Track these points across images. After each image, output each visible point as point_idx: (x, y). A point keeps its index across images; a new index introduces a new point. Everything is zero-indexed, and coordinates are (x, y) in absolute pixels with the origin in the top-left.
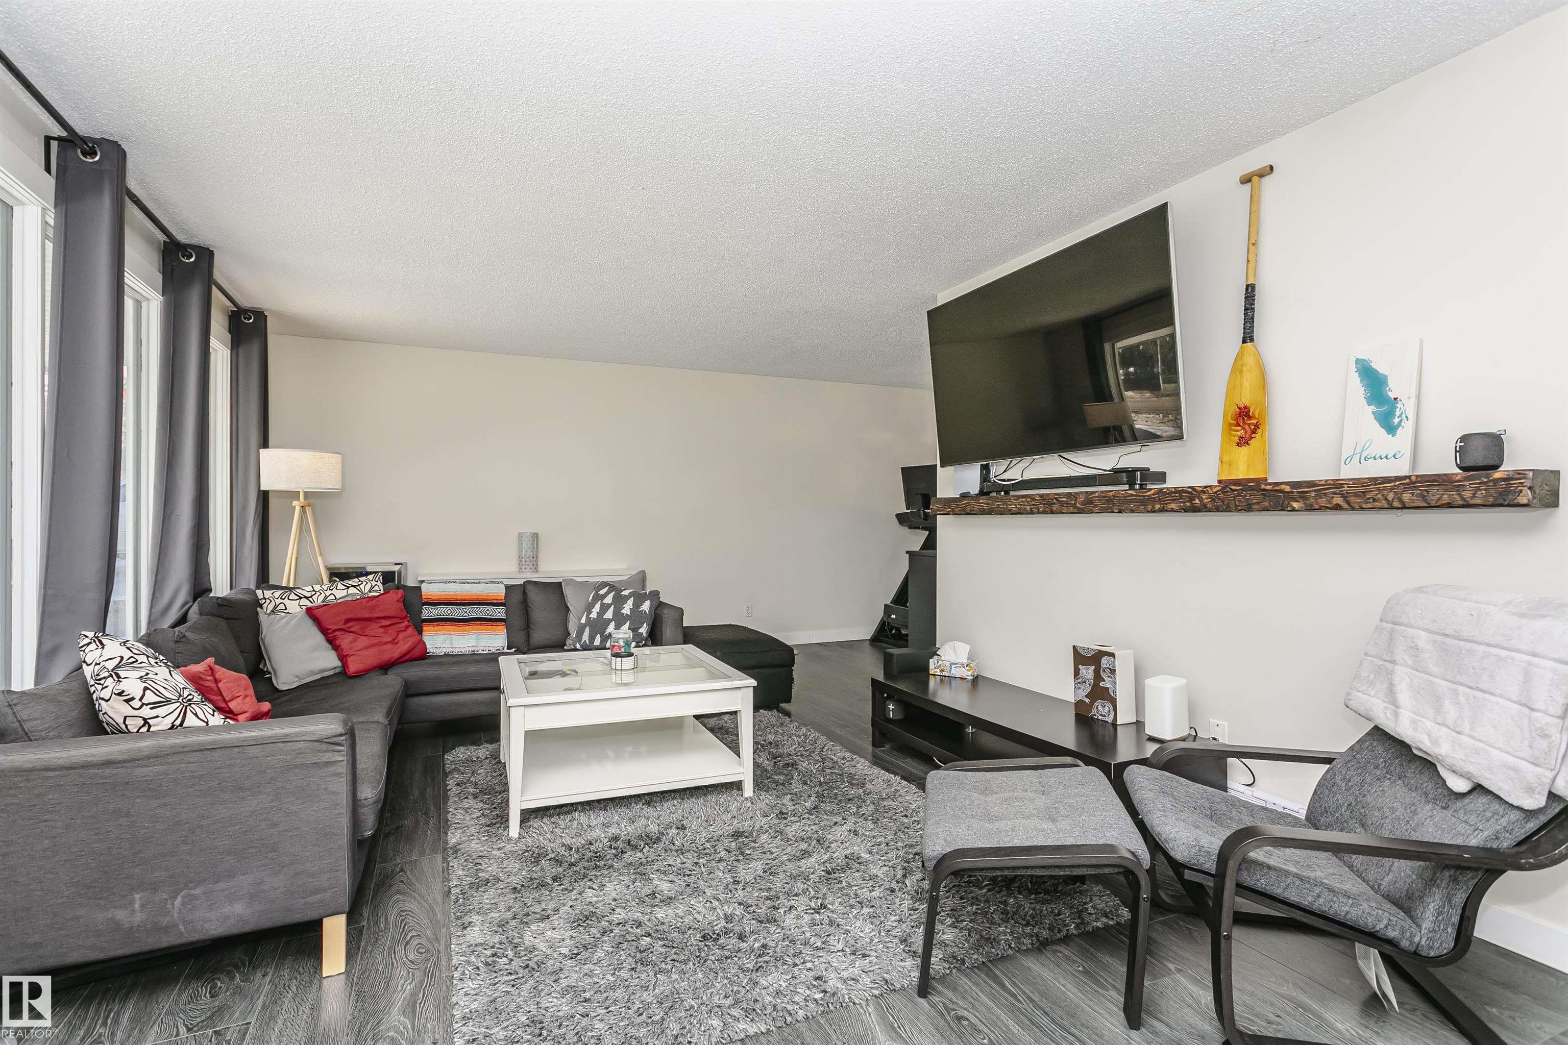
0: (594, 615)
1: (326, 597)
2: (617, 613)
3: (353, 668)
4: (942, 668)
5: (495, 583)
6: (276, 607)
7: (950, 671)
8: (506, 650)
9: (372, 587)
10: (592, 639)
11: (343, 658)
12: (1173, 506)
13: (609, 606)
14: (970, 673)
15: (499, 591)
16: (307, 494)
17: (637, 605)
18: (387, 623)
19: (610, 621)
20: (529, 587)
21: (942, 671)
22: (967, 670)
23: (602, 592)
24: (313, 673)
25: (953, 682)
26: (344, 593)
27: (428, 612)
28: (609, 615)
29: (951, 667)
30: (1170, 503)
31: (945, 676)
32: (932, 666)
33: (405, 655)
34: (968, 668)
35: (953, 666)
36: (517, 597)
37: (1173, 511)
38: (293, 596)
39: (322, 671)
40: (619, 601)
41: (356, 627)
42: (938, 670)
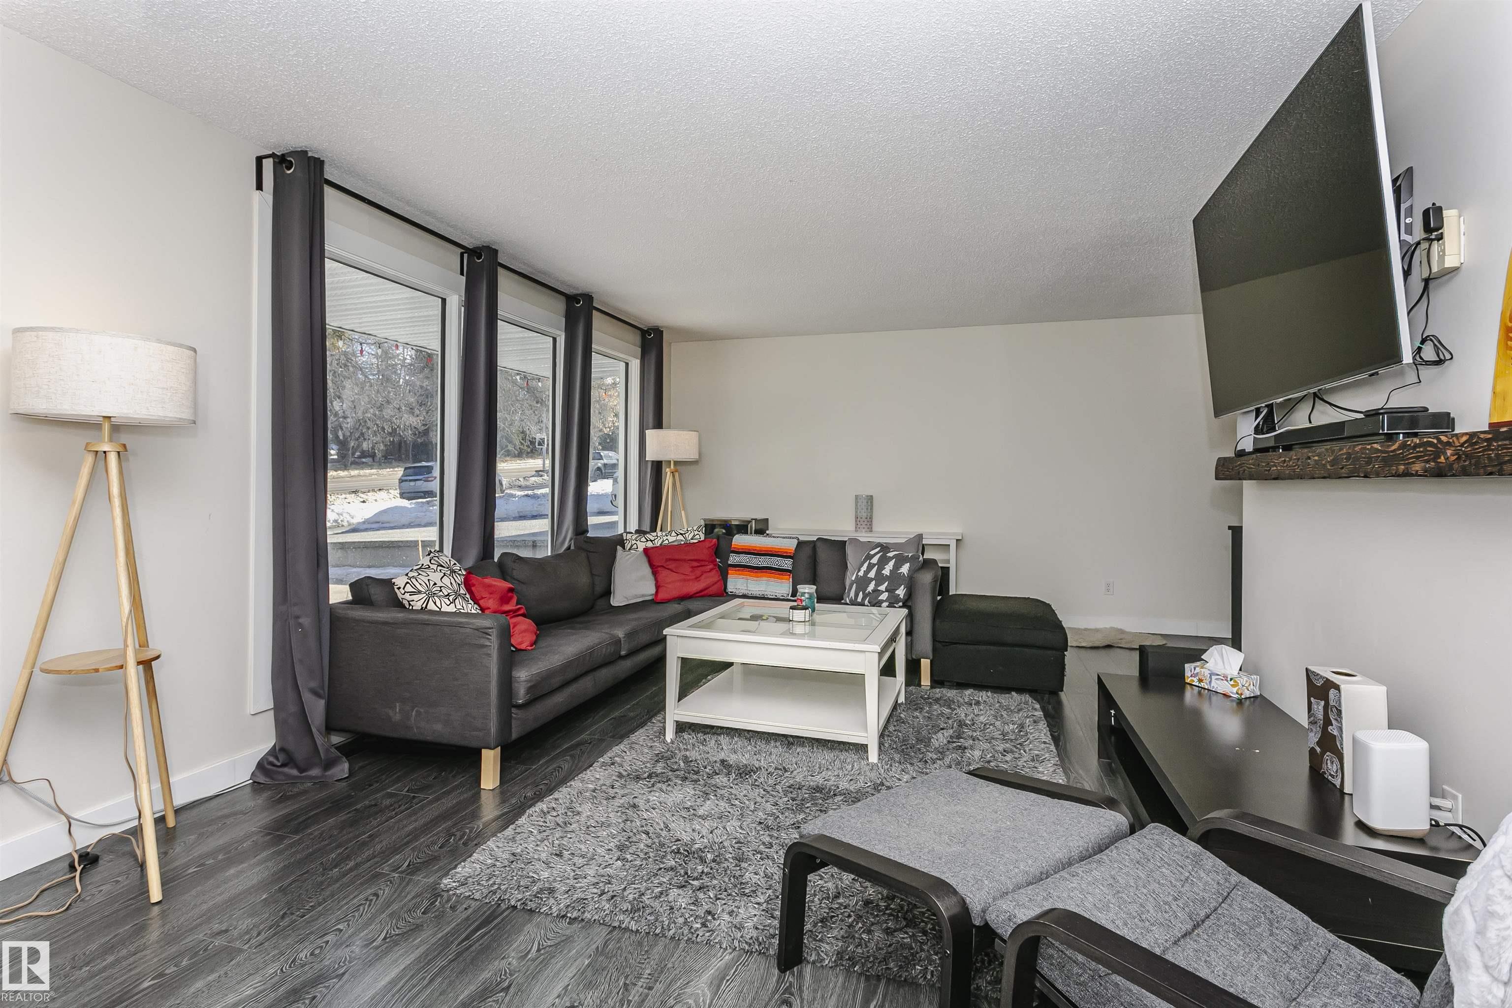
0: (861, 574)
1: (663, 541)
2: (879, 572)
3: (661, 596)
4: (1200, 677)
5: (790, 538)
6: (632, 546)
7: (1210, 682)
8: (789, 598)
9: (694, 536)
10: (857, 595)
11: (658, 587)
12: (1418, 467)
13: (875, 565)
14: (1235, 690)
15: (791, 545)
16: (676, 463)
17: (897, 567)
18: (696, 564)
19: (871, 580)
20: (818, 544)
21: (1200, 681)
22: (1232, 685)
23: (872, 552)
24: (636, 597)
25: (1214, 698)
26: (674, 539)
27: (733, 559)
28: (872, 574)
29: (1210, 677)
30: (1413, 463)
31: (1205, 689)
32: (1188, 673)
33: (702, 591)
34: (1232, 683)
35: (1214, 677)
36: (808, 551)
37: (1417, 475)
38: (643, 539)
39: (643, 596)
40: (883, 561)
41: (672, 565)
42: (1195, 679)
